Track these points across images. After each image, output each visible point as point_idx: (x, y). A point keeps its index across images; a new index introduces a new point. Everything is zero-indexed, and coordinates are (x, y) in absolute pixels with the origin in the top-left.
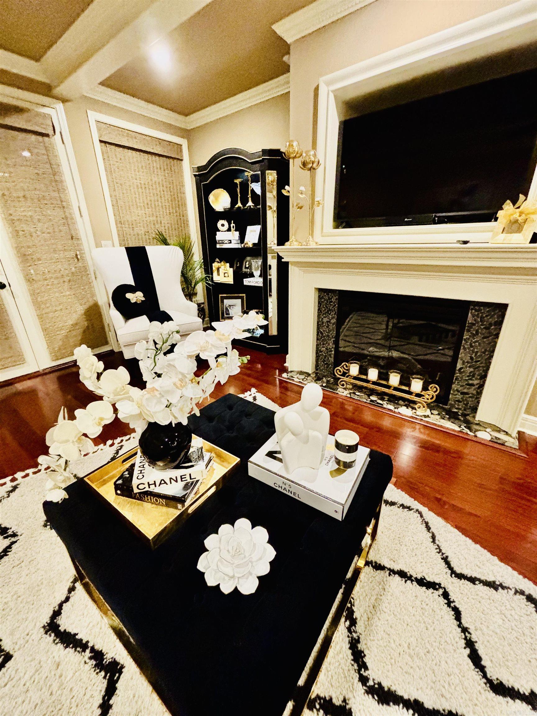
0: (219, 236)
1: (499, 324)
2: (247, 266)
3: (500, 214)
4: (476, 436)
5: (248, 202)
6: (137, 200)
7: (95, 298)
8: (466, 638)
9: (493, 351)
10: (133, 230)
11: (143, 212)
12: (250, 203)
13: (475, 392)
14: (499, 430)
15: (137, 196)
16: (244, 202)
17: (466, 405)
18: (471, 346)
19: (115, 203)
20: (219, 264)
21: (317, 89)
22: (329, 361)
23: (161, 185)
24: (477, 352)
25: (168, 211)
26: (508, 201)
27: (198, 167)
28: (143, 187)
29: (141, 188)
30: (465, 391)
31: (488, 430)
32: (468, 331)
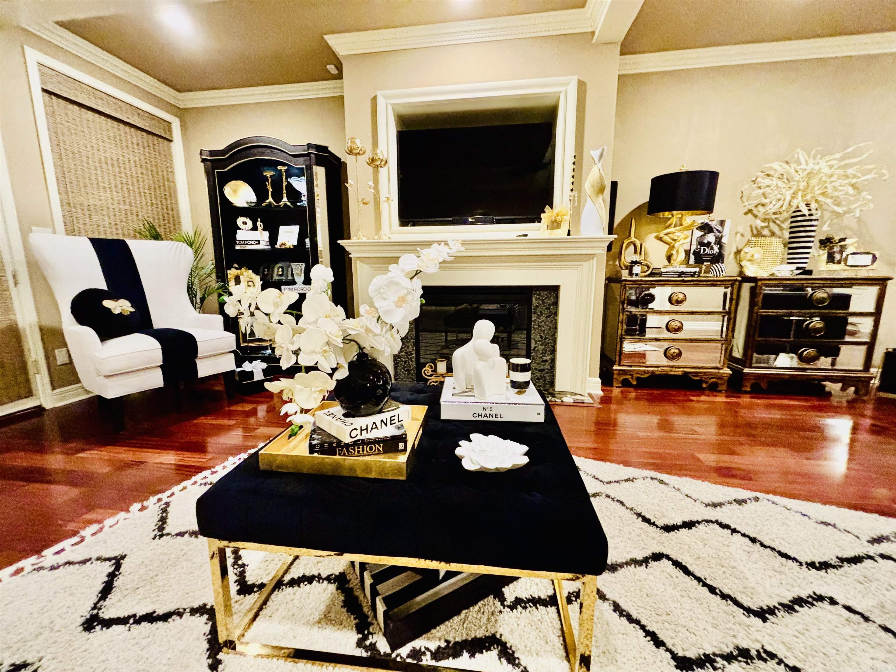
0: (240, 235)
1: (556, 304)
2: (280, 273)
3: (543, 215)
4: (562, 401)
5: (282, 198)
6: (100, 179)
7: (12, 317)
8: (635, 513)
9: (556, 328)
10: (90, 218)
11: (108, 194)
12: (285, 200)
13: (549, 367)
14: (575, 394)
15: (99, 173)
16: (278, 197)
17: (545, 381)
18: (539, 326)
19: (60, 175)
20: (239, 271)
21: (374, 99)
22: (410, 367)
23: (139, 166)
24: (544, 331)
25: (149, 201)
26: (547, 206)
27: (210, 151)
28: (110, 163)
29: (107, 163)
30: (542, 367)
31: (568, 396)
32: (535, 313)
